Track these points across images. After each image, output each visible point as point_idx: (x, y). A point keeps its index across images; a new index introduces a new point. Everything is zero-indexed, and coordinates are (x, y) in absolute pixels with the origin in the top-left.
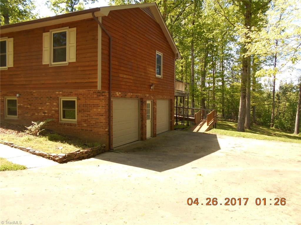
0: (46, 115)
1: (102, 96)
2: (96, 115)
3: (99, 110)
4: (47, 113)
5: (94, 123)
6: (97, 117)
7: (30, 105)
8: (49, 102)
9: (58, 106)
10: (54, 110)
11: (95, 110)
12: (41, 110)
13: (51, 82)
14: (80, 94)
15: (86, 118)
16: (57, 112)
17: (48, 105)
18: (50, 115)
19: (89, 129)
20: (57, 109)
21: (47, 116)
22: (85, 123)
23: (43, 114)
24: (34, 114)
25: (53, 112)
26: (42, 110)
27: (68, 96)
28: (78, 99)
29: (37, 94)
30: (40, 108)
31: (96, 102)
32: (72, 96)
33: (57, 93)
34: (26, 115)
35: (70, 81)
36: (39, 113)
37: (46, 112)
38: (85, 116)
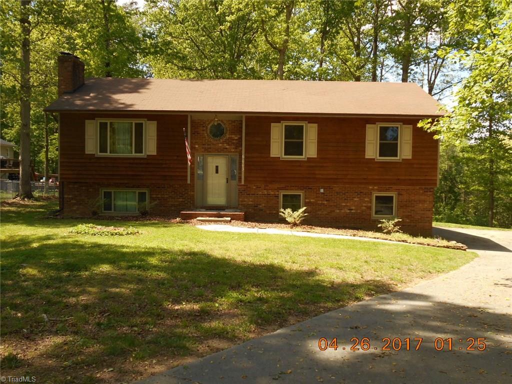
0: (352, 211)
1: (430, 192)
2: (422, 210)
3: (426, 205)
4: (355, 209)
5: (420, 218)
6: (423, 212)
7: (326, 201)
8: (358, 198)
9: (371, 202)
10: (365, 206)
11: (421, 205)
12: (344, 206)
13: (377, 177)
14: (402, 190)
15: (409, 214)
16: (370, 208)
17: (356, 201)
18: (359, 211)
19: (412, 224)
20: (369, 205)
21: (354, 213)
22: (409, 219)
23: (348, 211)
24: (334, 211)
25: (364, 208)
26: (347, 206)
27: (386, 191)
28: (399, 194)
29: (340, 189)
30: (344, 204)
31: (422, 198)
32: (392, 191)
33: (371, 188)
34: (320, 213)
35: (403, 178)
36: (341, 210)
37: (353, 208)
38: (409, 212)
